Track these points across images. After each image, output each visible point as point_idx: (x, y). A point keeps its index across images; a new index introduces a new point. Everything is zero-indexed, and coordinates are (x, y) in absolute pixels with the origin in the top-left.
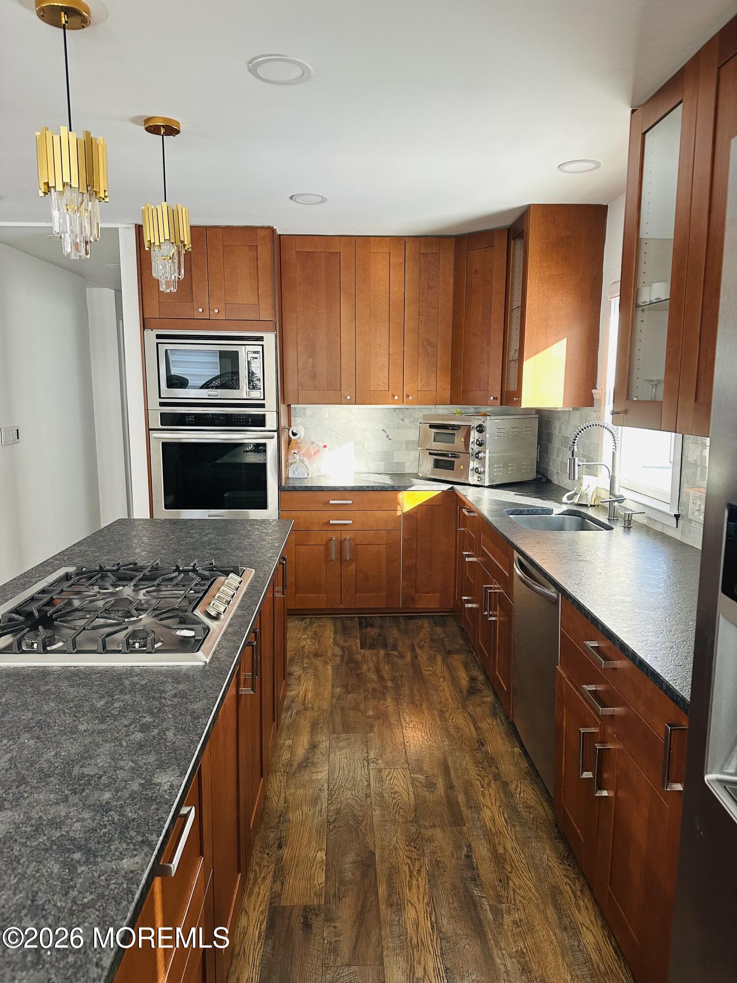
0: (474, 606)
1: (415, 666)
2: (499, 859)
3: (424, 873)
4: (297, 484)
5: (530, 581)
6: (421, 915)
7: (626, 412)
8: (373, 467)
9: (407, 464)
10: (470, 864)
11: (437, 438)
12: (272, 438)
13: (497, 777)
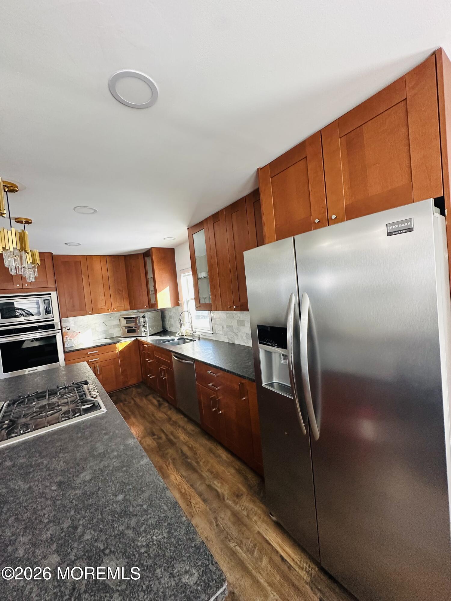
0: (153, 377)
1: (136, 404)
2: (191, 449)
3: (171, 463)
4: (70, 349)
5: (180, 360)
6: (176, 475)
7: (200, 306)
8: (101, 337)
9: (114, 334)
10: (183, 454)
11: (127, 322)
12: (59, 332)
13: (179, 426)
